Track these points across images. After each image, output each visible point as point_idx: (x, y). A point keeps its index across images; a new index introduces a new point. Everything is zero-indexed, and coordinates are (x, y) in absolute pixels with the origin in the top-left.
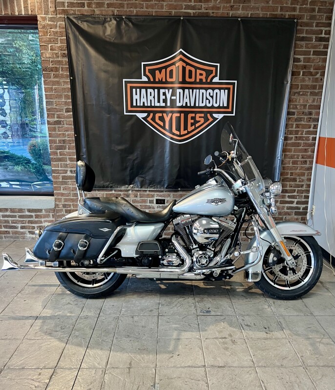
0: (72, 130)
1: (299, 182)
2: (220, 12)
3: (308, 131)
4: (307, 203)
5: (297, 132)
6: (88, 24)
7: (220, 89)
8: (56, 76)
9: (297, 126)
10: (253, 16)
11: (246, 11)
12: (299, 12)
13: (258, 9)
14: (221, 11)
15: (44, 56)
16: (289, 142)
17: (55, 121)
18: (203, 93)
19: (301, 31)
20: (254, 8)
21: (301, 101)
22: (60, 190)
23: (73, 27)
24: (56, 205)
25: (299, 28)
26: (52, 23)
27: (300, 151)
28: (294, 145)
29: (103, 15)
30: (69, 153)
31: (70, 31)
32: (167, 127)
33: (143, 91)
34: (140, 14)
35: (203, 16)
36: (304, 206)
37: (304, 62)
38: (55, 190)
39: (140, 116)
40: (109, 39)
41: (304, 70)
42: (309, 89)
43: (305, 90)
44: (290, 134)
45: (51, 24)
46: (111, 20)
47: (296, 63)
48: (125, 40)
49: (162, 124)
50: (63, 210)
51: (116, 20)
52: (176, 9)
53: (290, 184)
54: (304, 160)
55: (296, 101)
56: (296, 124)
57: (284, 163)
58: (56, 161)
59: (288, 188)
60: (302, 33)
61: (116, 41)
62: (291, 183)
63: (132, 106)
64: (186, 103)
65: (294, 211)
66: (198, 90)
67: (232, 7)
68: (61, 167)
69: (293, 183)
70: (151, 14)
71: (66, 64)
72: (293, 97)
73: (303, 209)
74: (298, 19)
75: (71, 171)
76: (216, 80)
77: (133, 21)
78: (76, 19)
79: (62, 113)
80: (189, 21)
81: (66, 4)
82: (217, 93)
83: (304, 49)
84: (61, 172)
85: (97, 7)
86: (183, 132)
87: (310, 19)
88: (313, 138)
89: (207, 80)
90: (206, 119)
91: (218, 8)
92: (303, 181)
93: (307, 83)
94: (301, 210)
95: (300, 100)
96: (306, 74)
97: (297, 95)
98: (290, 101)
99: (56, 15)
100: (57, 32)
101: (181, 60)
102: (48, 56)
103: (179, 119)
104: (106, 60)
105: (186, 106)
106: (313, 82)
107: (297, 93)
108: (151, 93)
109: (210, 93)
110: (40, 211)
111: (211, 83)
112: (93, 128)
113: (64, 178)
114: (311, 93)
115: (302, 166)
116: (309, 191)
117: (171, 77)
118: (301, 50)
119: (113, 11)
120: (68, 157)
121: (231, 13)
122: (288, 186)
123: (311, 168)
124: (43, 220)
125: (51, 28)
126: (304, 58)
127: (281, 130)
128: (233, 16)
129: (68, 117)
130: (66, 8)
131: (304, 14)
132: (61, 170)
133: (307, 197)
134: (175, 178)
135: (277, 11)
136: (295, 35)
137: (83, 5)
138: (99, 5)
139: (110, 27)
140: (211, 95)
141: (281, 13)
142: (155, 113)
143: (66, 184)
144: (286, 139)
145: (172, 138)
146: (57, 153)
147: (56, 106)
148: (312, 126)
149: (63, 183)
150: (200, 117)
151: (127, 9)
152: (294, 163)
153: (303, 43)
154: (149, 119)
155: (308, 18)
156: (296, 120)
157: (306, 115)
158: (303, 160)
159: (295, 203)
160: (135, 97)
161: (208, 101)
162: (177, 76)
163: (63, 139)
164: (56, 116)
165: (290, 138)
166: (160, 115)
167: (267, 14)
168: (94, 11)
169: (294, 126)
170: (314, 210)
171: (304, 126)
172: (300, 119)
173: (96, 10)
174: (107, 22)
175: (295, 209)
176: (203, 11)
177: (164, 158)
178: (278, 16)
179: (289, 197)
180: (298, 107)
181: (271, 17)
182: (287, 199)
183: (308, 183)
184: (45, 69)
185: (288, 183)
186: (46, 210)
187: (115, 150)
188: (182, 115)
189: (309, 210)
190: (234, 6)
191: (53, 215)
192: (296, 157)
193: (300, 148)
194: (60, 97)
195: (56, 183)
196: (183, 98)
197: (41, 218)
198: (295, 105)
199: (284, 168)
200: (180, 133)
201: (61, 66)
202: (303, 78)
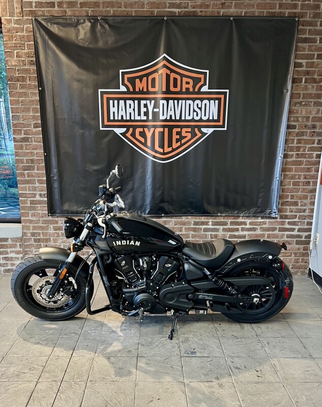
0: (41, 148)
1: (301, 206)
2: (210, 11)
3: (311, 147)
4: (310, 230)
5: (298, 149)
6: (59, 26)
7: (209, 99)
8: (22, 87)
9: (299, 142)
10: (248, 15)
11: (240, 9)
12: (301, 9)
13: (253, 6)
14: (210, 9)
15: (10, 64)
16: (289, 160)
17: (22, 138)
18: (190, 105)
19: (304, 32)
20: (249, 6)
21: (304, 113)
22: (28, 216)
23: (41, 30)
24: (24, 234)
25: (300, 27)
26: (18, 26)
27: (302, 170)
28: (295, 163)
29: (75, 16)
30: (38, 174)
31: (38, 35)
32: (149, 144)
33: (122, 102)
34: (117, 14)
35: (190, 16)
36: (307, 234)
37: (306, 67)
38: (23, 216)
39: (119, 131)
40: (83, 43)
41: (307, 77)
42: (312, 98)
43: (308, 100)
44: (290, 151)
45: (16, 27)
46: (84, 22)
47: (297, 69)
48: (101, 44)
49: (142, 140)
50: (31, 239)
51: (90, 22)
52: (158, 8)
53: (290, 209)
54: (308, 180)
55: (297, 112)
56: (298, 139)
57: (283, 184)
58: (23, 184)
59: (288, 213)
60: (305, 33)
61: (90, 46)
62: (291, 207)
63: (109, 120)
64: (171, 116)
65: (295, 239)
66: (184, 101)
67: (223, 4)
68: (29, 190)
69: (294, 207)
70: (129, 14)
71: (34, 73)
72: (293, 108)
73: (306, 237)
74: (299, 18)
75: (40, 195)
76: (205, 89)
77: (110, 22)
78: (45, 21)
79: (29, 129)
80: (173, 21)
81: (34, 4)
82: (206, 104)
83: (306, 53)
84: (29, 195)
85: (69, 7)
86: (167, 150)
87: (314, 17)
88: (317, 155)
89: (194, 89)
90: (194, 135)
91: (208, 6)
92: (305, 205)
93: (310, 92)
94: (303, 239)
95: (302, 111)
96: (309, 81)
97: (298, 105)
98: (290, 112)
99: (23, 16)
100: (23, 37)
101: (165, 66)
102: (13, 63)
103: (162, 134)
104: (79, 67)
105: (171, 120)
106: (317, 90)
107: (298, 103)
108: (130, 105)
109: (197, 104)
110: (6, 240)
111: (199, 92)
112: (65, 146)
113: (32, 202)
114: (315, 103)
115: (304, 187)
116: (312, 216)
117: (153, 86)
118: (303, 53)
119: (87, 12)
120: (36, 179)
121: (222, 11)
122: (288, 211)
123: (315, 190)
124: (9, 250)
125: (17, 32)
126: (307, 62)
127: (279, 146)
128: (225, 14)
129: (36, 133)
130: (34, 9)
131: (307, 11)
132: (29, 194)
133: (311, 224)
134: (158, 202)
135: (275, 8)
136: (296, 36)
137: (52, 5)
138: (71, 5)
139: (84, 29)
140: (200, 106)
141: (280, 10)
142: (135, 127)
143: (35, 210)
144: (285, 156)
145: (154, 157)
146: (24, 175)
147: (23, 120)
148: (316, 141)
149: (31, 208)
150: (186, 132)
151: (103, 9)
152: (295, 184)
153: (305, 45)
154: (128, 135)
155: (311, 16)
156: (297, 135)
157: (309, 128)
158: (305, 180)
159: (296, 230)
160: (112, 110)
161: (195, 113)
162: (160, 85)
163: (32, 158)
164: (23, 132)
165: (290, 155)
166: (141, 130)
167: (263, 12)
168: (66, 11)
169: (295, 142)
170: (318, 239)
171: (307, 142)
172: (302, 134)
173: (67, 10)
174: (81, 23)
175: (296, 238)
176: (190, 9)
177: (145, 179)
178: (276, 15)
179: (289, 223)
180: (300, 119)
181: (267, 15)
182: (287, 226)
183: (312, 207)
184: (11, 79)
185: (288, 207)
186: (13, 239)
187: (90, 170)
188: (166, 130)
189: (312, 239)
190: (225, 3)
191: (20, 245)
192: (297, 177)
193: (302, 166)
194: (28, 110)
195: (24, 208)
196: (167, 110)
197: (7, 248)
198: (296, 117)
199: (283, 190)
200: (164, 151)
201: (28, 75)
202: (306, 86)
